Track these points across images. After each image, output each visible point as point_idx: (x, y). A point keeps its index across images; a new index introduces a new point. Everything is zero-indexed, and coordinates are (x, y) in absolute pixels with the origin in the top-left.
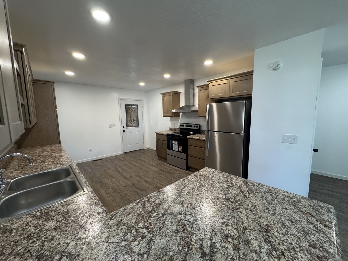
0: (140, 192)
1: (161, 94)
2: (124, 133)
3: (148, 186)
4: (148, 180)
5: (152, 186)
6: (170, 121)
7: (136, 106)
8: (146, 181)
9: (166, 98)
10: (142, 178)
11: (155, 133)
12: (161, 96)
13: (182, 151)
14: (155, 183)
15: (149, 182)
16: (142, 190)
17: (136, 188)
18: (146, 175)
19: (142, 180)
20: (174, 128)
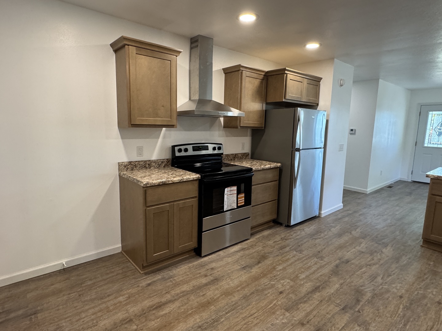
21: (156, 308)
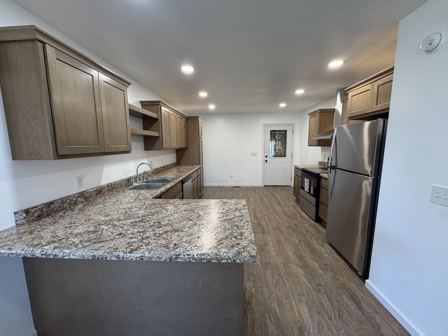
1: (309, 114)
2: (266, 164)
6: (321, 152)
7: (284, 132)
9: (313, 119)
11: (294, 166)
12: (308, 117)
13: (312, 194)
20: (324, 162)
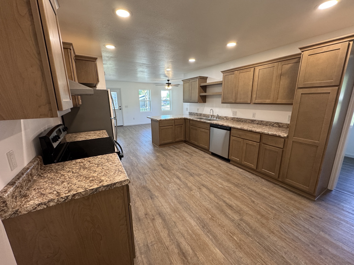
0: (184, 168)
3: (177, 172)
4: (176, 180)
5: (173, 172)
8: (178, 178)
10: (184, 184)
14: (169, 174)
15: (175, 177)
16: (182, 169)
17: (187, 171)
18: (179, 189)
19: (184, 180)
21: (185, 257)
